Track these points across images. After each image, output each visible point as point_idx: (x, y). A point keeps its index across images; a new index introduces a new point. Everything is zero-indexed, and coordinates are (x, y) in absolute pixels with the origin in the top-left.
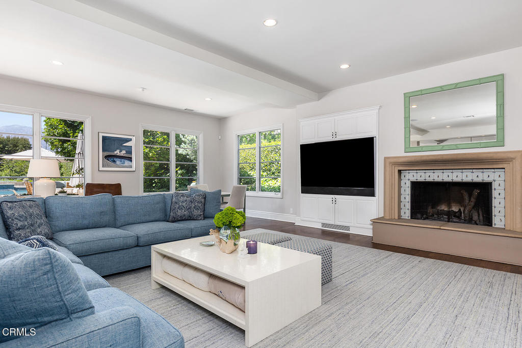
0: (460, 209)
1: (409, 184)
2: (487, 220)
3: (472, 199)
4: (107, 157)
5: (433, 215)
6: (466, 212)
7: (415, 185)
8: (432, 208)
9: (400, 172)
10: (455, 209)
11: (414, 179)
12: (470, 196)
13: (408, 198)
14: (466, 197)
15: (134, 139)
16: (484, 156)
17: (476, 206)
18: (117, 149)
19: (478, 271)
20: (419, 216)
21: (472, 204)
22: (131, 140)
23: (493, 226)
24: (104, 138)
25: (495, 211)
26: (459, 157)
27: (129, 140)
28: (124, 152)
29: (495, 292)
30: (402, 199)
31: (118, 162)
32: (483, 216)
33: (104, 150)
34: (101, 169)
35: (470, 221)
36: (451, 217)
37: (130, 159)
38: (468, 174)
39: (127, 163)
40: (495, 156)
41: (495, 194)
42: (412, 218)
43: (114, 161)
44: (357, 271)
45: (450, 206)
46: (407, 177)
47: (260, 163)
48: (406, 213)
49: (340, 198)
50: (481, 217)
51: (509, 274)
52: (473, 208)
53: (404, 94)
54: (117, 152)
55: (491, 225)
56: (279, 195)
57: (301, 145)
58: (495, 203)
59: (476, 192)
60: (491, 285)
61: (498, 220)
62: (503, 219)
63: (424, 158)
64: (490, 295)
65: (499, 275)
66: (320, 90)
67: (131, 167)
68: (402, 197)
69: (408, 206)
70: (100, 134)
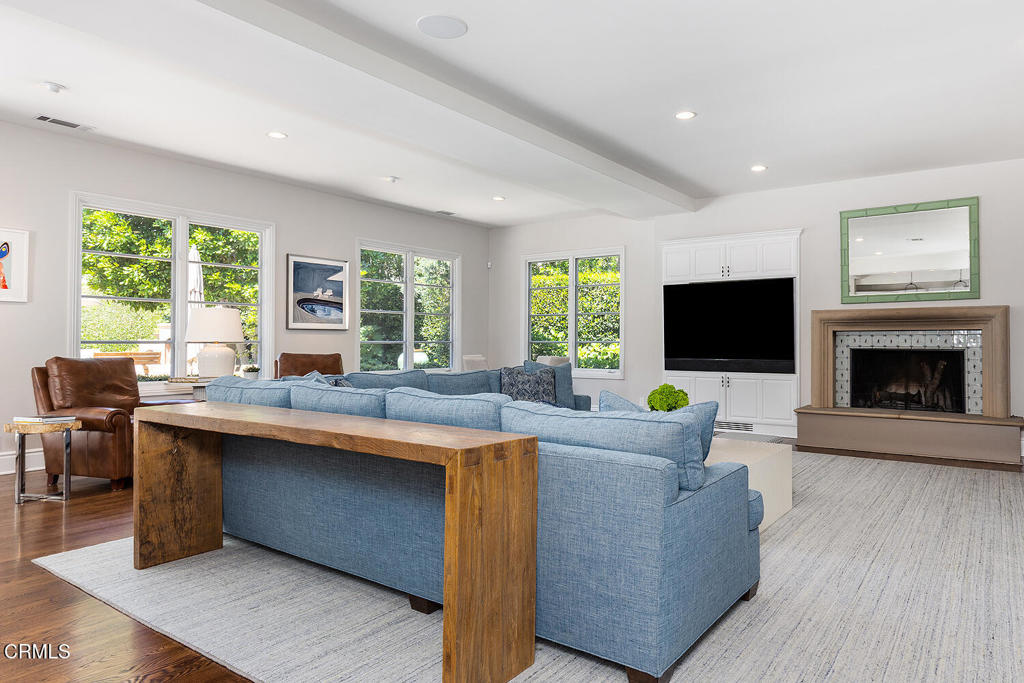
0: (919, 391)
1: (847, 353)
2: (959, 406)
3: (937, 375)
4: (301, 302)
5: (880, 401)
6: (928, 394)
7: (858, 355)
8: (879, 390)
9: (834, 332)
10: (913, 391)
11: (855, 346)
12: (933, 370)
13: (847, 375)
14: (928, 373)
15: (346, 267)
16: (956, 312)
17: (941, 387)
18: (318, 286)
19: (956, 471)
20: (861, 402)
21: (937, 382)
22: (340, 269)
23: (967, 412)
24: (297, 266)
25: (968, 392)
26: (922, 313)
27: (338, 270)
28: (329, 292)
29: (981, 488)
30: (838, 377)
31: (320, 310)
32: (952, 400)
33: (296, 290)
34: (292, 325)
35: (934, 407)
36: (910, 403)
37: (339, 306)
38: (934, 337)
39: (334, 313)
40: (970, 313)
41: (968, 366)
42: (852, 406)
43: (313, 311)
44: (805, 477)
45: (906, 388)
46: (845, 343)
47: (576, 315)
48: (845, 397)
49: (736, 377)
50: (949, 402)
51: (992, 471)
52: (939, 386)
53: (841, 213)
54: (318, 294)
55: (964, 412)
56: (617, 373)
57: (665, 287)
58: (969, 379)
59: (942, 365)
60: (975, 482)
61: (973, 404)
62: (980, 402)
63: (873, 314)
64: (977, 490)
65: (980, 473)
66: (697, 194)
67: (341, 321)
68: (838, 373)
69: (847, 387)
70: (290, 257)
